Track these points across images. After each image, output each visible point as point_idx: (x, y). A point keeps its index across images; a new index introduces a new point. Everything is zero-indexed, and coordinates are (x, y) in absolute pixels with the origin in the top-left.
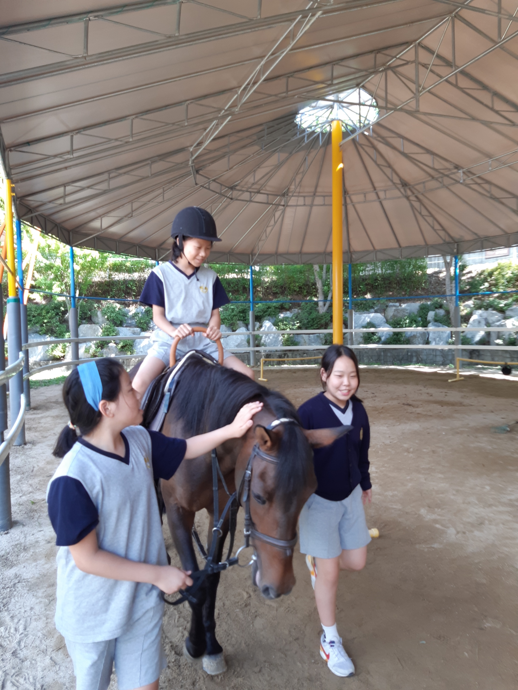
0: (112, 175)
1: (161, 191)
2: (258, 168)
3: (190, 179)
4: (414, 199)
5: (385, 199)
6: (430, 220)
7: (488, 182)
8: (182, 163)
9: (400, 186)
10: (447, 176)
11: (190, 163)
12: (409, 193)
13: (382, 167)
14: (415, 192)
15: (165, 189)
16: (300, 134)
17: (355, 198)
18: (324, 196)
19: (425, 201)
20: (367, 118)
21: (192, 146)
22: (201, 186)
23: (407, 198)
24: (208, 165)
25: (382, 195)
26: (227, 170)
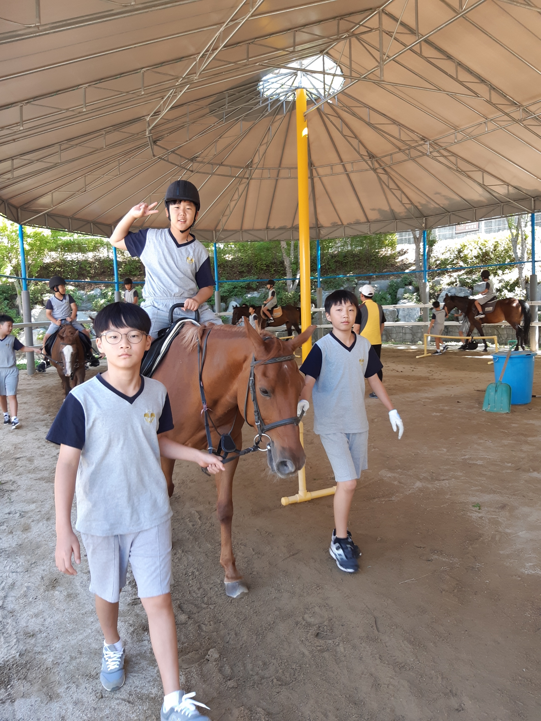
0: (63, 147)
1: (117, 163)
2: (220, 138)
3: (148, 151)
4: (383, 172)
5: (352, 172)
6: (398, 193)
7: (454, 154)
8: (138, 134)
9: (367, 158)
10: (414, 148)
11: (147, 134)
12: (377, 165)
13: (349, 139)
14: (383, 164)
15: (121, 161)
16: (262, 103)
17: (321, 171)
18: (290, 169)
19: (393, 173)
20: (332, 86)
21: (149, 115)
22: (159, 158)
23: (375, 170)
24: (166, 135)
25: (349, 167)
26: (187, 141)
